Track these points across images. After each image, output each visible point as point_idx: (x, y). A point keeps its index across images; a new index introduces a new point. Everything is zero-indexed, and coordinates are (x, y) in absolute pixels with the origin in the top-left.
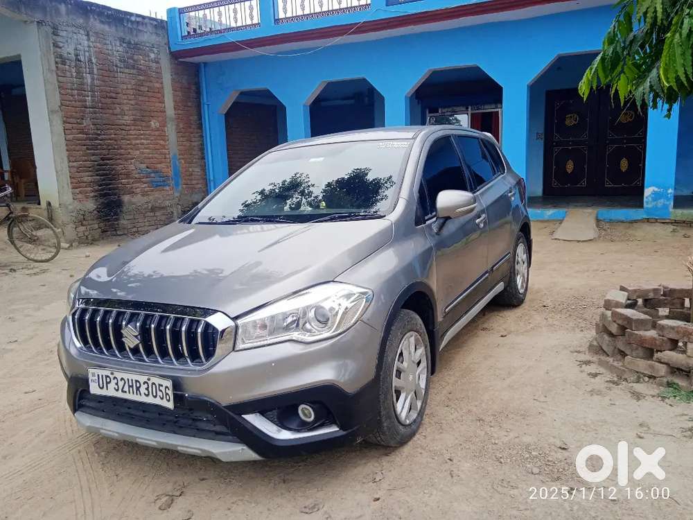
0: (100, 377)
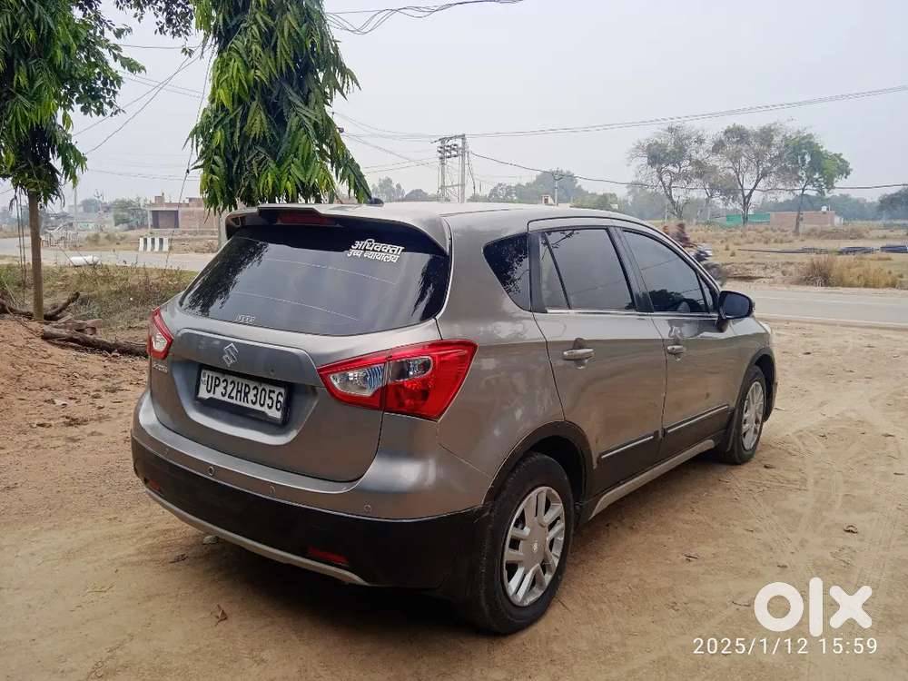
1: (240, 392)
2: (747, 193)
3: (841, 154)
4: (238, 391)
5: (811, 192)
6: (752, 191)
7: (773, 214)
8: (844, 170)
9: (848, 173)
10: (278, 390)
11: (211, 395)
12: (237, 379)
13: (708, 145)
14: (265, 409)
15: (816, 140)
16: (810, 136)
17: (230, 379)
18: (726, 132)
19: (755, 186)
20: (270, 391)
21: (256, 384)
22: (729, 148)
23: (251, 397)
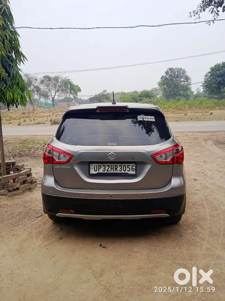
1: (113, 168)
2: (53, 97)
3: (78, 85)
4: (111, 168)
5: (72, 96)
6: (54, 96)
7: (59, 103)
8: (79, 90)
9: (81, 91)
10: (131, 165)
11: (97, 172)
12: (110, 165)
13: (39, 81)
14: (127, 172)
15: (71, 81)
16: (69, 79)
17: (106, 165)
18: (44, 77)
19: (55, 94)
20: (128, 166)
21: (121, 164)
22: (46, 82)
23: (119, 169)
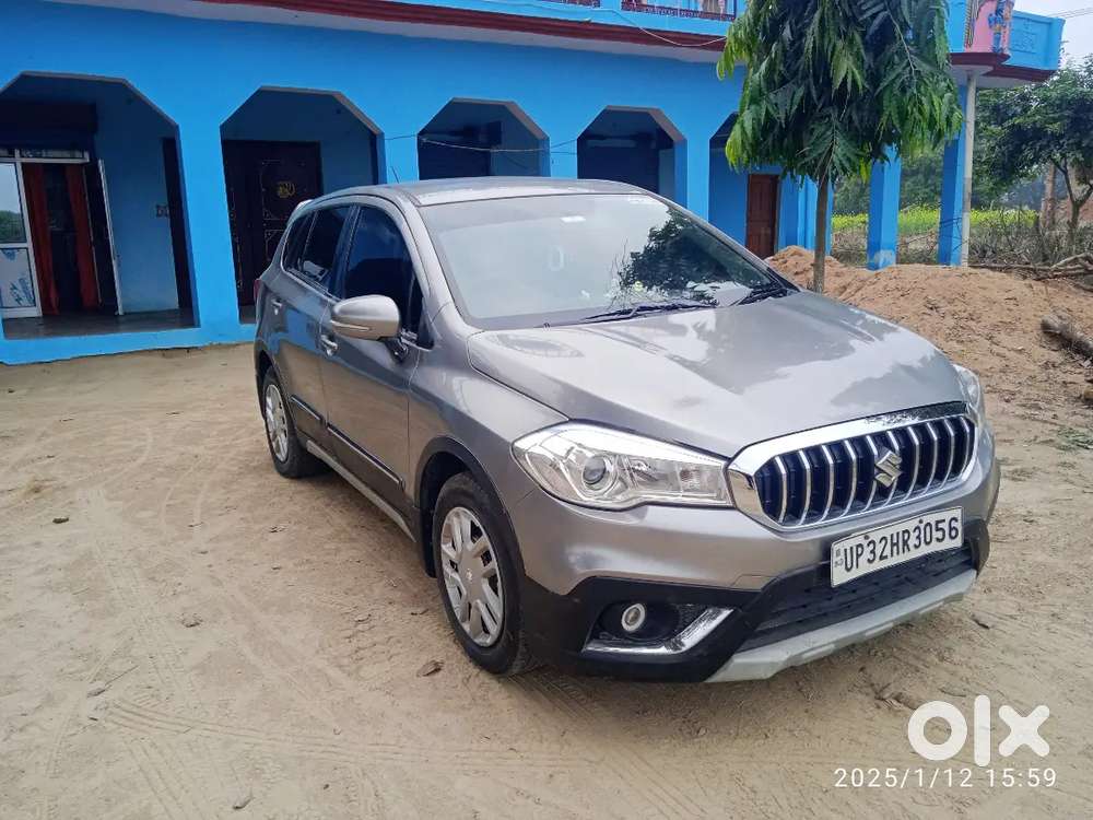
0: (848, 551)
